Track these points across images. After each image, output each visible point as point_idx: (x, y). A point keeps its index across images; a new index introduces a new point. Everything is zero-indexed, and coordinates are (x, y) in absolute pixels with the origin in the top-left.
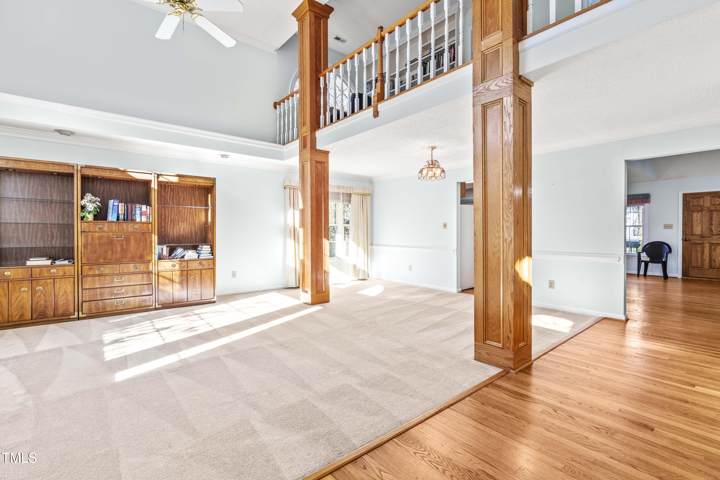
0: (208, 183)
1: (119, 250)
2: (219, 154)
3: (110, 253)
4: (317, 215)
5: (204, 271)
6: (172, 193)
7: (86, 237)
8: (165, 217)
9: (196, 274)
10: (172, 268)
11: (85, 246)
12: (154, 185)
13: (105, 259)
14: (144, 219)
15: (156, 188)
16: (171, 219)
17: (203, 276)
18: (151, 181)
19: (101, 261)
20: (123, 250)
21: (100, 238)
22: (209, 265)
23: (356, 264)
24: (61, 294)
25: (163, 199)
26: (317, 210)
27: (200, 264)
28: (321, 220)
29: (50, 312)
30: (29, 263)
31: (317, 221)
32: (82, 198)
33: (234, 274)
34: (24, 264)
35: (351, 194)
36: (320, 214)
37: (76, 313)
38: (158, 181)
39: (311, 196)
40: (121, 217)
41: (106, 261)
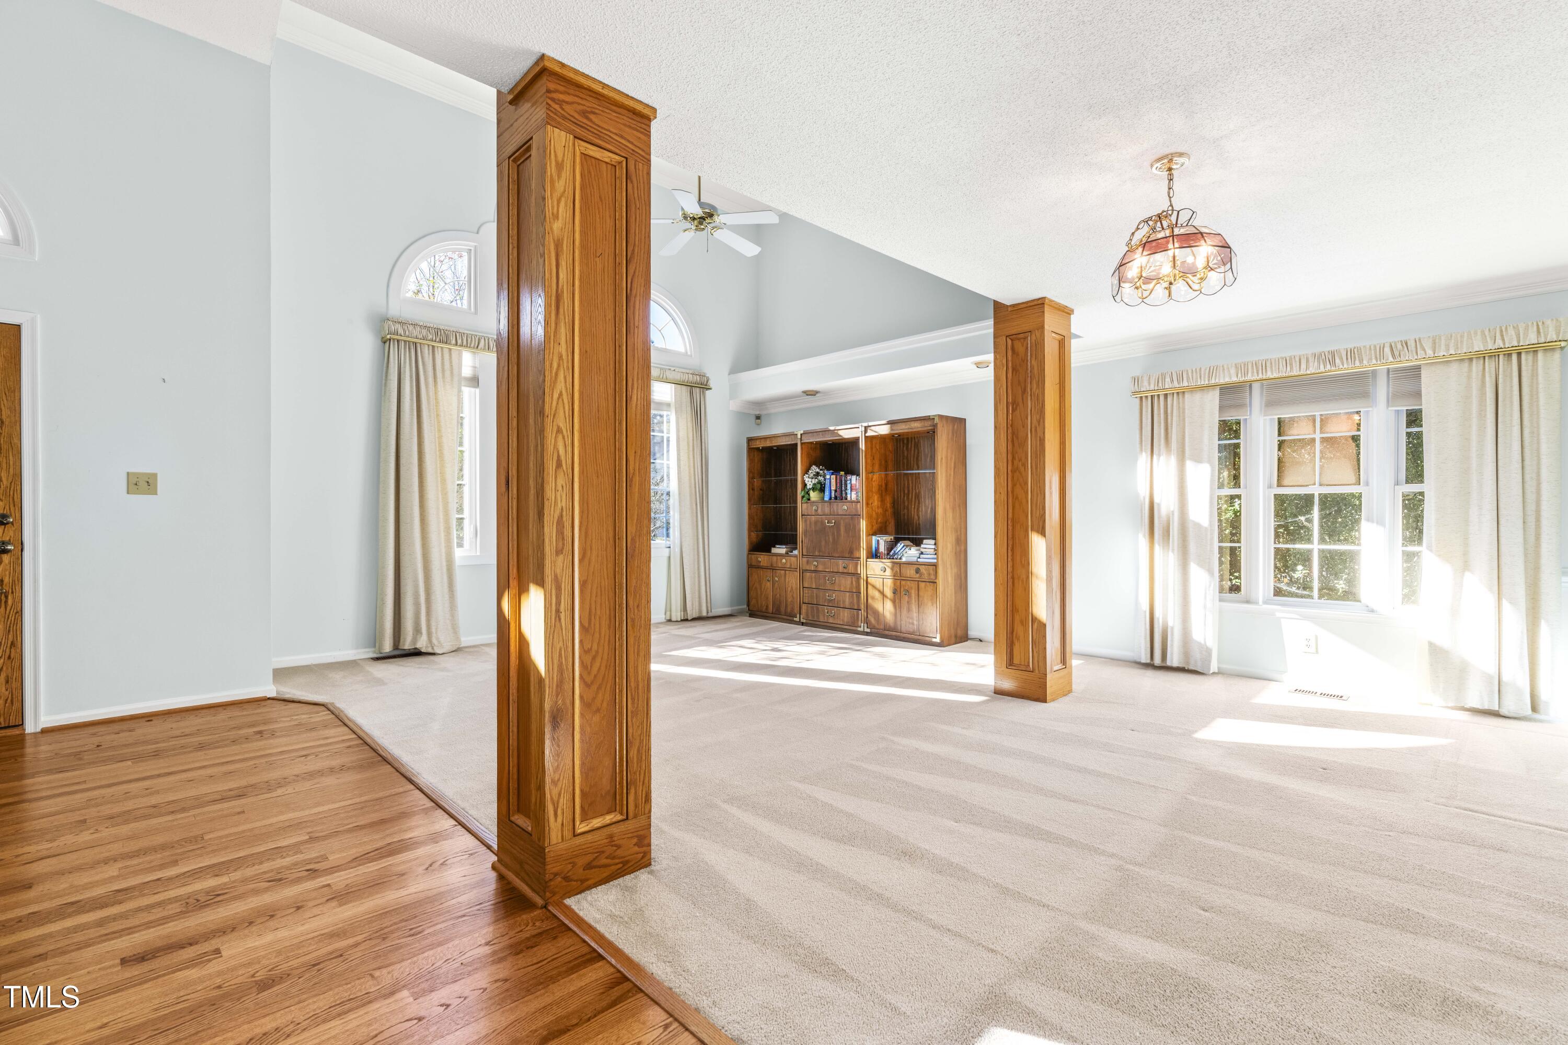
0: (927, 426)
1: (831, 540)
3: (823, 543)
4: (1013, 471)
5: (922, 585)
6: (916, 451)
7: (806, 521)
8: (909, 491)
9: (911, 588)
10: (882, 573)
11: (805, 532)
12: (862, 445)
13: (820, 551)
14: (854, 496)
15: (864, 449)
16: (916, 493)
17: (921, 593)
18: (856, 439)
19: (817, 553)
20: (834, 539)
21: (816, 523)
22: (929, 574)
23: (1443, 642)
24: (789, 589)
25: (905, 461)
26: (1013, 458)
27: (918, 571)
28: (1026, 483)
29: (783, 609)
30: (774, 550)
31: (1014, 485)
32: (806, 472)
34: (769, 551)
36: (1022, 469)
37: (798, 616)
38: (865, 437)
39: (996, 427)
40: (833, 496)
41: (821, 554)
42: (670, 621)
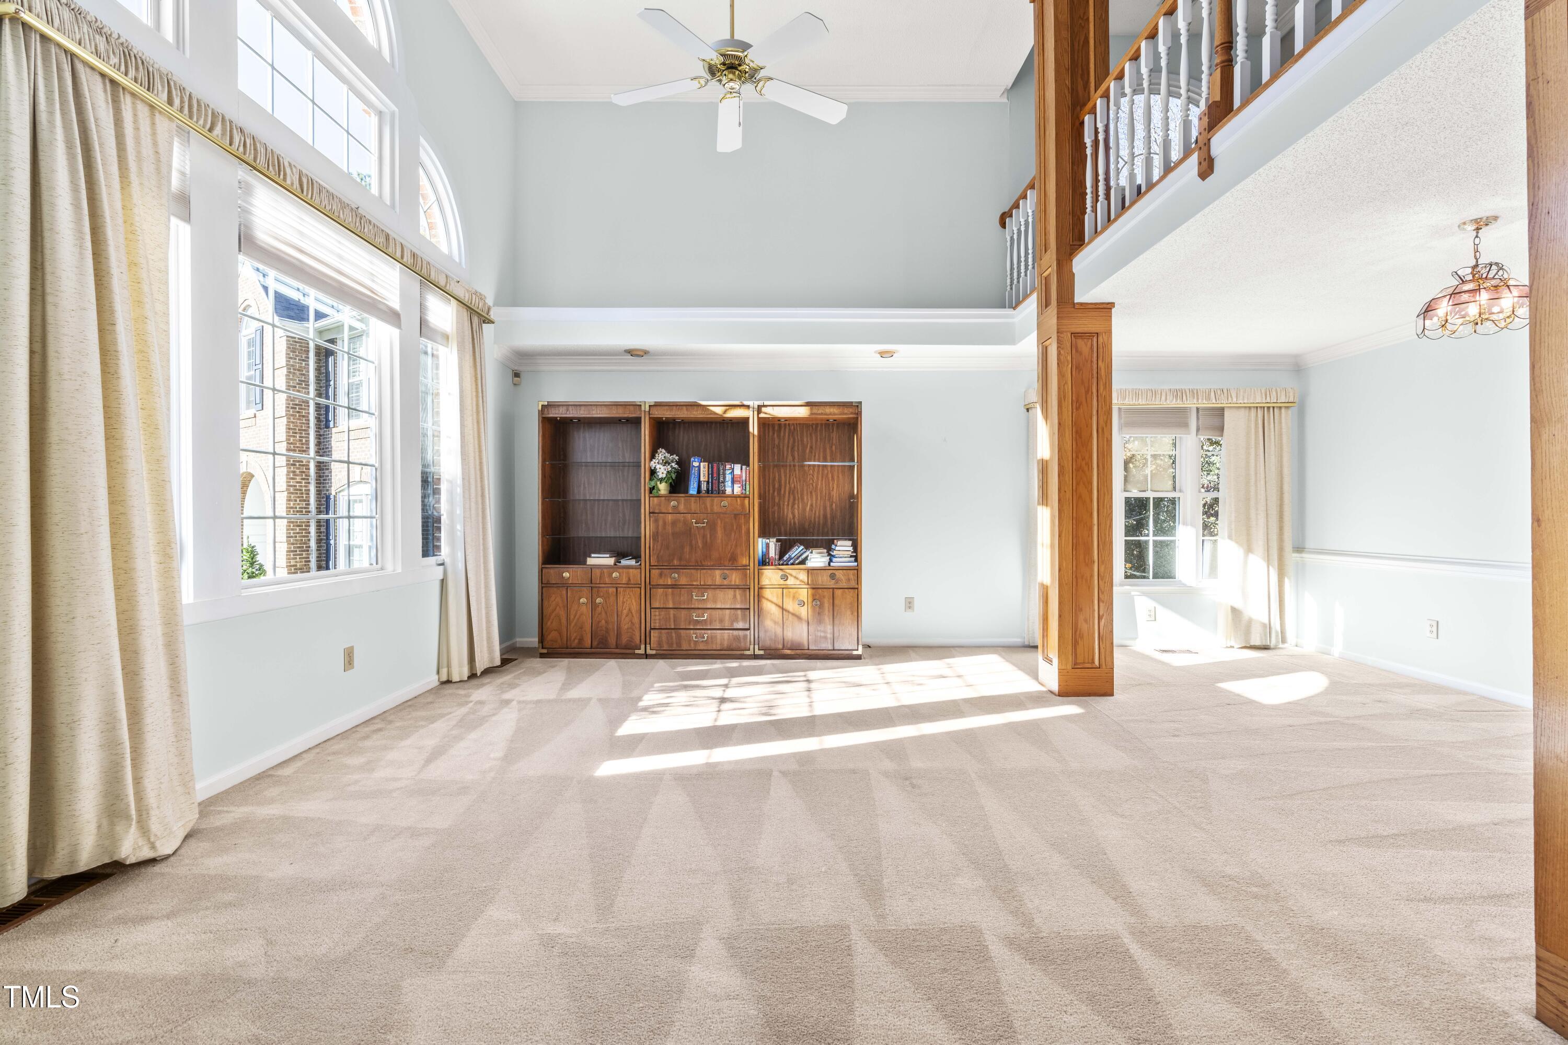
0: (847, 414)
1: (700, 545)
2: (875, 352)
3: (687, 549)
4: (1077, 470)
5: (838, 593)
7: (656, 521)
8: (780, 485)
9: (824, 597)
10: (782, 582)
11: (655, 536)
12: (753, 428)
13: (680, 559)
14: (737, 489)
15: (756, 433)
16: (790, 488)
17: (836, 602)
18: (748, 418)
19: (676, 562)
20: (705, 543)
21: (674, 523)
22: (849, 580)
24: (625, 612)
26: (1077, 457)
27: (833, 576)
29: (612, 640)
30: (590, 561)
32: (652, 457)
33: (910, 603)
34: (584, 563)
35: (1222, 409)
37: (643, 647)
38: (759, 418)
39: (1059, 424)
40: (704, 487)
41: (683, 563)
42: (449, 682)
